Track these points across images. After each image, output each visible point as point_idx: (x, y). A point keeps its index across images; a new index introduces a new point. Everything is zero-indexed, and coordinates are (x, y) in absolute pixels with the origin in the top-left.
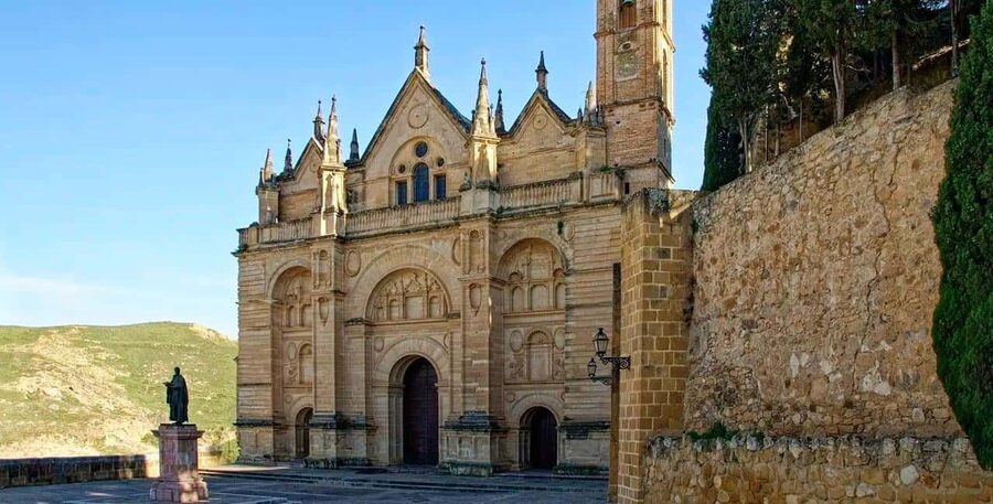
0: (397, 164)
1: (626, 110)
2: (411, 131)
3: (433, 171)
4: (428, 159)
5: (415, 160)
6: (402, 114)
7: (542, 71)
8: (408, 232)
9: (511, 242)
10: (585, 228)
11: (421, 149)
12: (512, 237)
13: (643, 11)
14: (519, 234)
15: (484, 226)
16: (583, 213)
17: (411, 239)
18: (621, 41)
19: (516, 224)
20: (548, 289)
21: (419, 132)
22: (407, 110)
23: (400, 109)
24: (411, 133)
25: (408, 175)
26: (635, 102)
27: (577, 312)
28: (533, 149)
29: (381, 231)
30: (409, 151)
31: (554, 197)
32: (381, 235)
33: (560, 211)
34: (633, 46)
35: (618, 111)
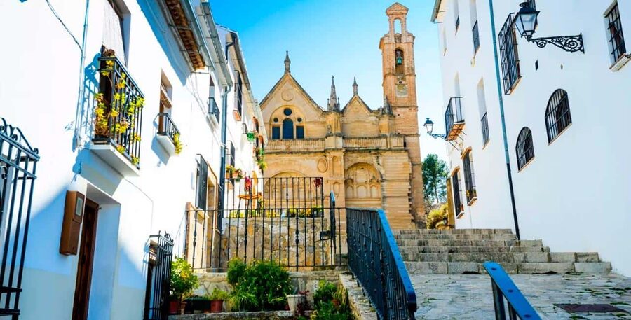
0: (273, 118)
1: (403, 110)
2: (283, 101)
3: (296, 124)
4: (292, 117)
5: (285, 117)
6: (278, 93)
7: (355, 85)
8: (292, 153)
9: (351, 164)
10: (390, 161)
11: (288, 112)
12: (352, 161)
13: (408, 69)
14: (355, 160)
15: (340, 154)
16: (389, 153)
17: (293, 157)
18: (398, 79)
19: (354, 155)
20: (366, 188)
21: (288, 103)
22: (281, 91)
23: (277, 89)
24: (283, 103)
25: (280, 124)
26: (408, 107)
27: (388, 200)
28: (353, 120)
29: (272, 151)
30: (281, 112)
31: (374, 144)
32: (274, 153)
33: (377, 151)
34: (404, 82)
35: (398, 110)
